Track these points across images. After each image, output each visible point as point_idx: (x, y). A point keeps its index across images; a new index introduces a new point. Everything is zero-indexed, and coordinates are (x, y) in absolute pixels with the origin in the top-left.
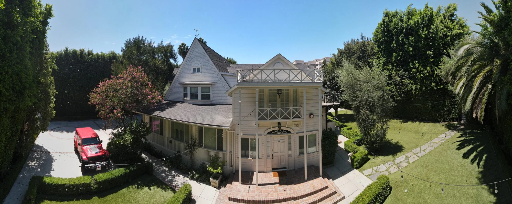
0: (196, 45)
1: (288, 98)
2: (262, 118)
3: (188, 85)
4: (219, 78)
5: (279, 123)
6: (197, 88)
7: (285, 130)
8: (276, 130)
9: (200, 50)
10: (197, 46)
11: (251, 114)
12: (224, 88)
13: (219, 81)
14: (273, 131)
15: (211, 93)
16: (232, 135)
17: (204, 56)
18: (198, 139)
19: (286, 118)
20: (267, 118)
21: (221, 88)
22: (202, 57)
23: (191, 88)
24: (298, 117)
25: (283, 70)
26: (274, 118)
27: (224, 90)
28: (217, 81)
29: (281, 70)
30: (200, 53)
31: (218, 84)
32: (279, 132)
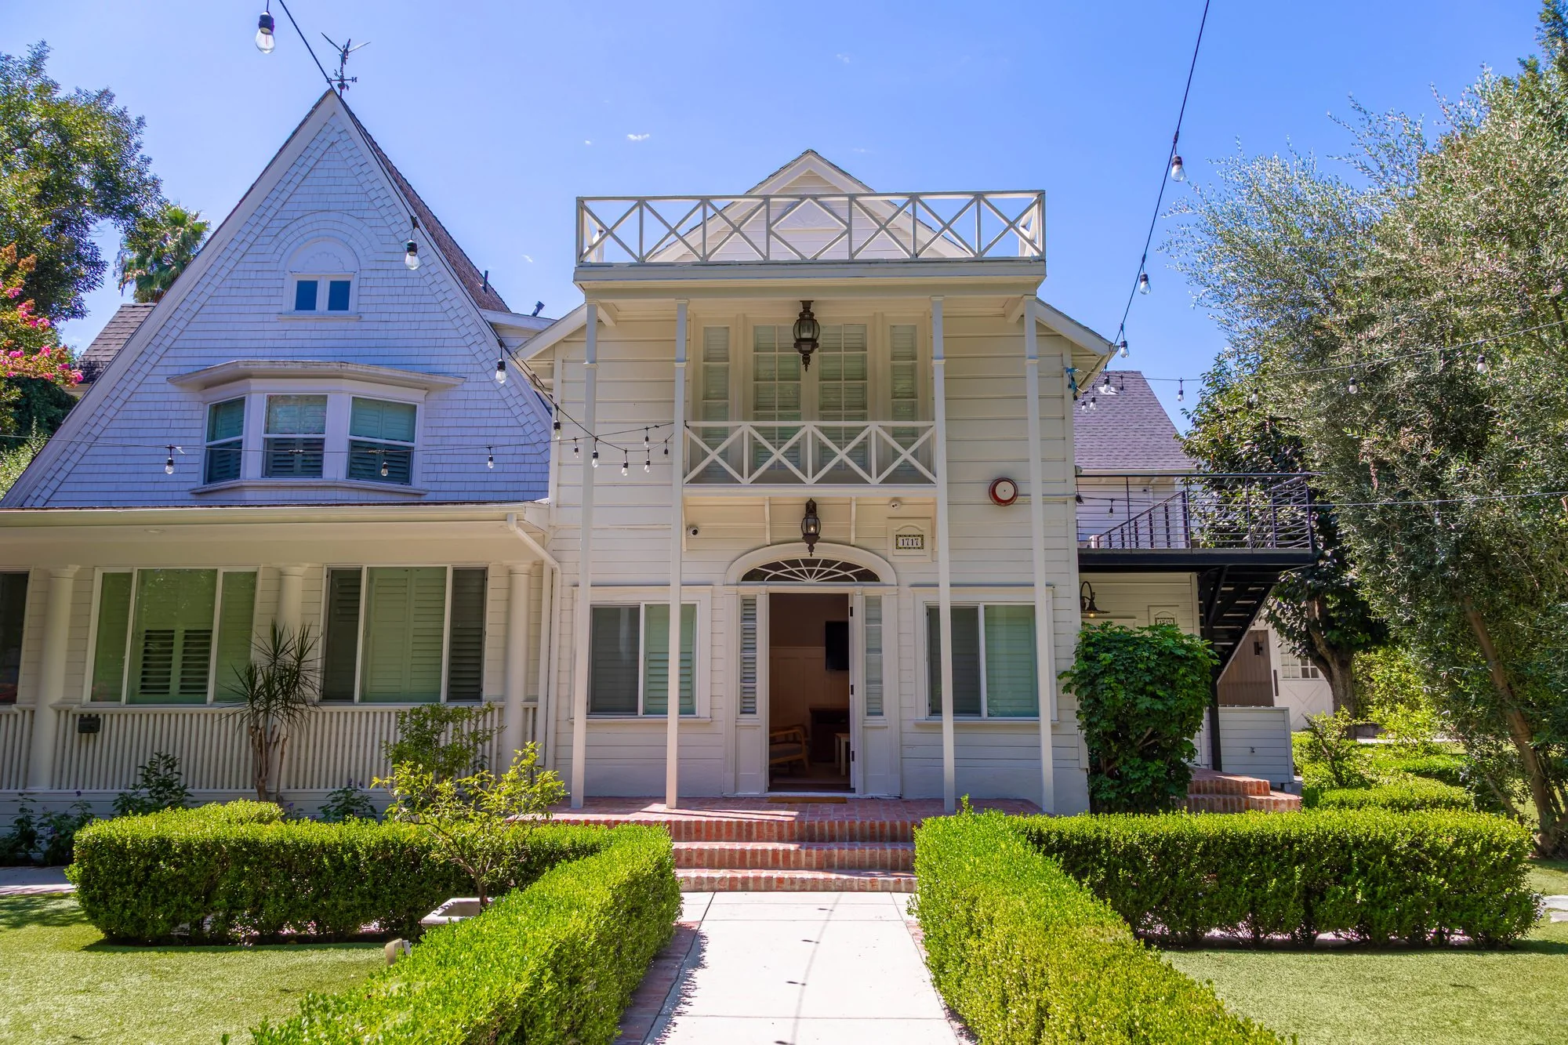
0: (334, 137)
1: (864, 388)
2: (711, 476)
3: (255, 384)
4: (475, 349)
5: (811, 508)
6: (323, 399)
7: (846, 566)
8: (794, 563)
9: (357, 170)
10: (340, 146)
11: (651, 433)
12: (508, 413)
13: (478, 369)
14: (776, 566)
15: (418, 444)
16: (541, 589)
17: (384, 212)
18: (316, 657)
19: (842, 476)
20: (737, 476)
21: (485, 413)
22: (367, 214)
23: (272, 400)
24: (907, 475)
25: (815, 198)
26: (779, 476)
27: (503, 422)
28: (462, 369)
29: (803, 198)
30: (353, 190)
31: (467, 386)
32: (811, 572)
